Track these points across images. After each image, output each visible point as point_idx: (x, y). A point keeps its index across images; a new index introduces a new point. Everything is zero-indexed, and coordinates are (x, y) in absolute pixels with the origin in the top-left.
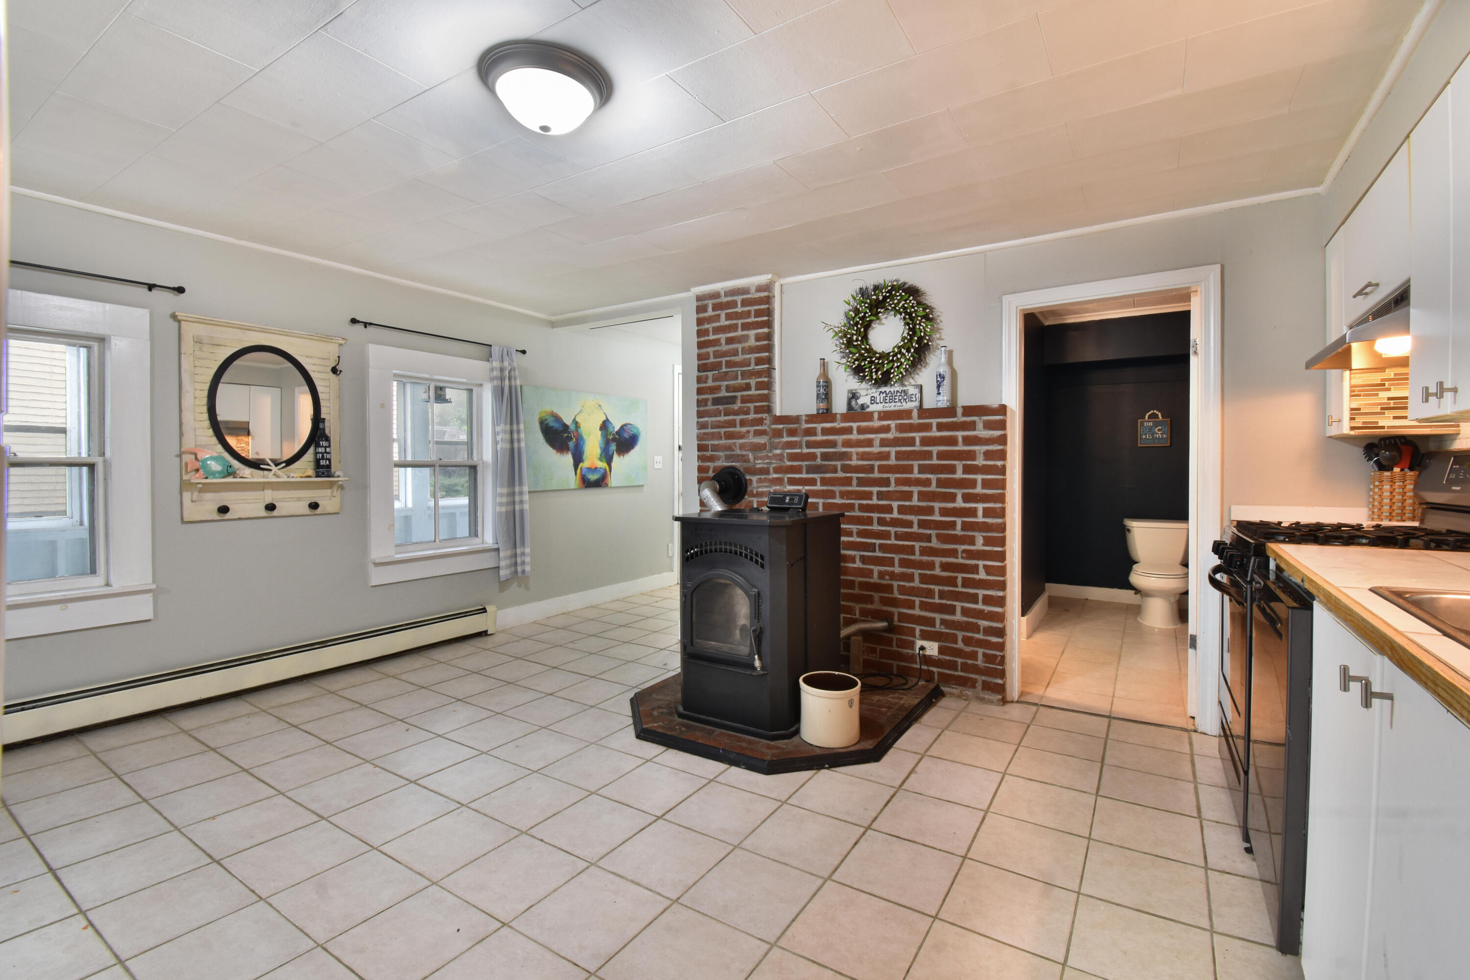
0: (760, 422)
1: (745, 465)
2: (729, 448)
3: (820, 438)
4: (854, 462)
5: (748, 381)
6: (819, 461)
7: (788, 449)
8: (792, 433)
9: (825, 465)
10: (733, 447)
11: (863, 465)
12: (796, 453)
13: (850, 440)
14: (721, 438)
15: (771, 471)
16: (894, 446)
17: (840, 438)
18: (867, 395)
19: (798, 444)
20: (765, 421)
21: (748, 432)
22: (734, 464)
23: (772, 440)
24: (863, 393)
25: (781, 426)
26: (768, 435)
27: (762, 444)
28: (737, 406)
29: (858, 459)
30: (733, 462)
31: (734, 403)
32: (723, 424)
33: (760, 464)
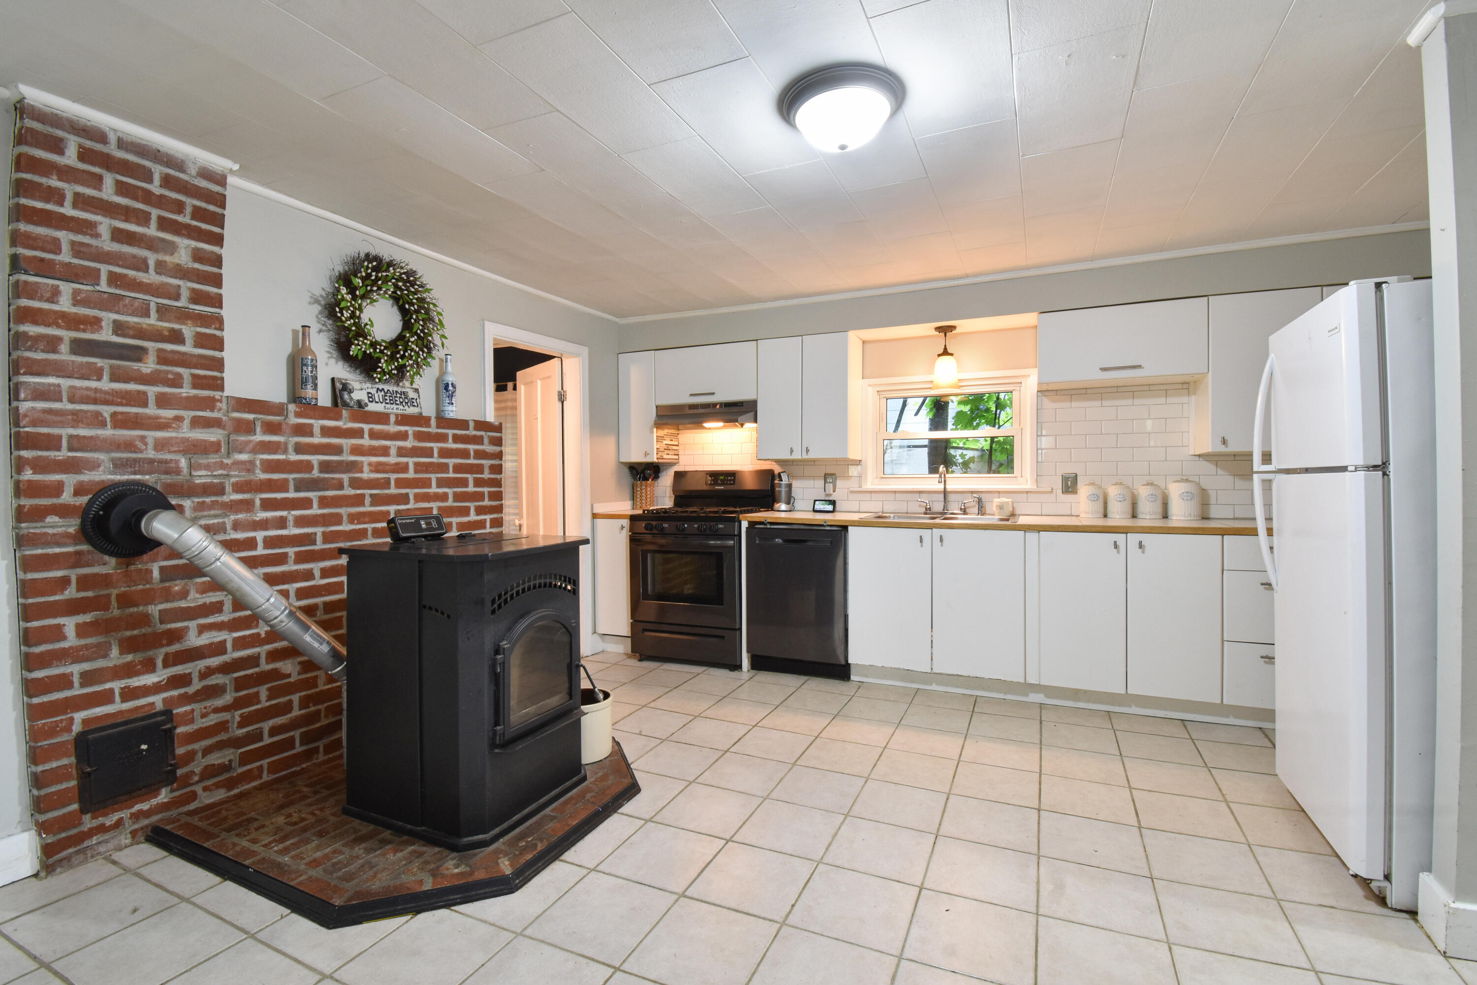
0: (210, 403)
1: (167, 479)
2: (129, 446)
3: (317, 440)
4: (366, 475)
5: (176, 326)
6: (316, 473)
7: (263, 453)
8: (272, 428)
9: (325, 479)
10: (139, 444)
11: (378, 479)
12: (278, 460)
13: (362, 446)
14: (103, 424)
15: (228, 488)
16: (413, 457)
17: (346, 443)
18: (362, 389)
19: (283, 446)
20: (218, 404)
21: (178, 419)
22: (138, 477)
23: (233, 437)
24: (356, 385)
25: (250, 416)
26: (224, 429)
27: (213, 442)
28: (149, 366)
29: (371, 471)
30: (135, 473)
31: (139, 360)
32: (111, 398)
33: (202, 477)
